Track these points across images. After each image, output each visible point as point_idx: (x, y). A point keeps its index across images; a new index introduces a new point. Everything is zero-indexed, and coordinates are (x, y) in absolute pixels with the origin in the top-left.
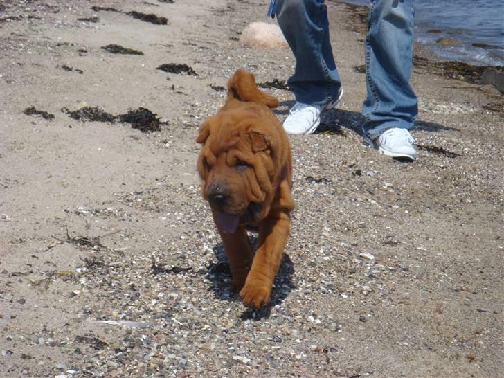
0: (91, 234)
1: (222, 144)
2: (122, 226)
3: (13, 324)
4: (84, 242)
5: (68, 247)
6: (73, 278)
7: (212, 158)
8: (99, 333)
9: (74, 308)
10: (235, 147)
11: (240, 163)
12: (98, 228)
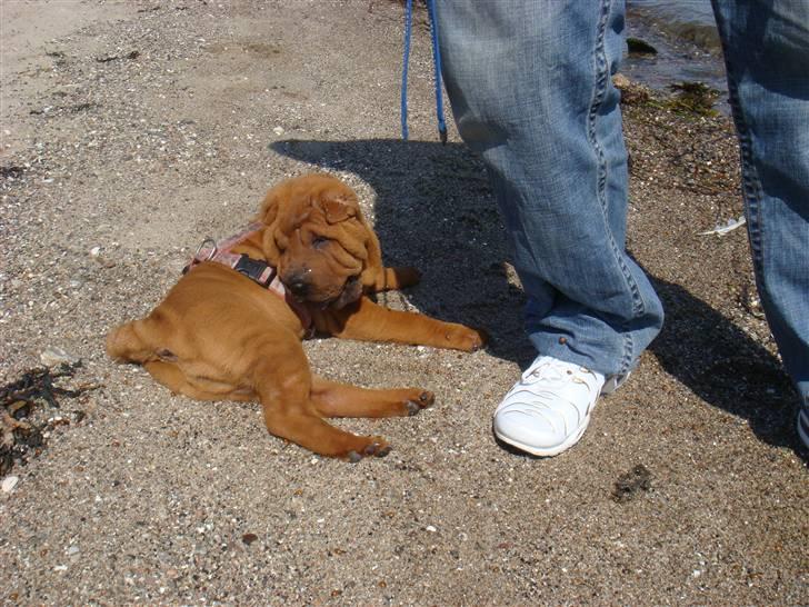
0: (58, 51)
1: (293, 220)
2: (76, 45)
3: (23, 93)
4: (55, 55)
5: (47, 57)
6: (49, 70)
7: (284, 240)
8: (64, 91)
9: (51, 83)
10: (308, 220)
11: (319, 239)
12: (63, 47)
